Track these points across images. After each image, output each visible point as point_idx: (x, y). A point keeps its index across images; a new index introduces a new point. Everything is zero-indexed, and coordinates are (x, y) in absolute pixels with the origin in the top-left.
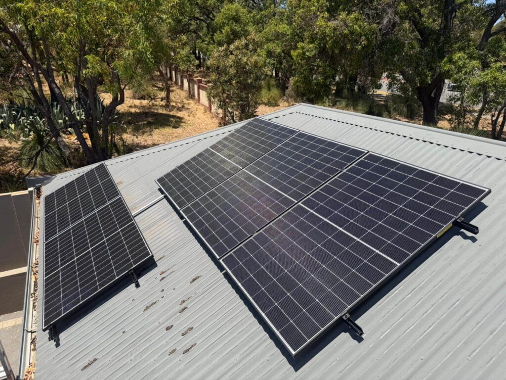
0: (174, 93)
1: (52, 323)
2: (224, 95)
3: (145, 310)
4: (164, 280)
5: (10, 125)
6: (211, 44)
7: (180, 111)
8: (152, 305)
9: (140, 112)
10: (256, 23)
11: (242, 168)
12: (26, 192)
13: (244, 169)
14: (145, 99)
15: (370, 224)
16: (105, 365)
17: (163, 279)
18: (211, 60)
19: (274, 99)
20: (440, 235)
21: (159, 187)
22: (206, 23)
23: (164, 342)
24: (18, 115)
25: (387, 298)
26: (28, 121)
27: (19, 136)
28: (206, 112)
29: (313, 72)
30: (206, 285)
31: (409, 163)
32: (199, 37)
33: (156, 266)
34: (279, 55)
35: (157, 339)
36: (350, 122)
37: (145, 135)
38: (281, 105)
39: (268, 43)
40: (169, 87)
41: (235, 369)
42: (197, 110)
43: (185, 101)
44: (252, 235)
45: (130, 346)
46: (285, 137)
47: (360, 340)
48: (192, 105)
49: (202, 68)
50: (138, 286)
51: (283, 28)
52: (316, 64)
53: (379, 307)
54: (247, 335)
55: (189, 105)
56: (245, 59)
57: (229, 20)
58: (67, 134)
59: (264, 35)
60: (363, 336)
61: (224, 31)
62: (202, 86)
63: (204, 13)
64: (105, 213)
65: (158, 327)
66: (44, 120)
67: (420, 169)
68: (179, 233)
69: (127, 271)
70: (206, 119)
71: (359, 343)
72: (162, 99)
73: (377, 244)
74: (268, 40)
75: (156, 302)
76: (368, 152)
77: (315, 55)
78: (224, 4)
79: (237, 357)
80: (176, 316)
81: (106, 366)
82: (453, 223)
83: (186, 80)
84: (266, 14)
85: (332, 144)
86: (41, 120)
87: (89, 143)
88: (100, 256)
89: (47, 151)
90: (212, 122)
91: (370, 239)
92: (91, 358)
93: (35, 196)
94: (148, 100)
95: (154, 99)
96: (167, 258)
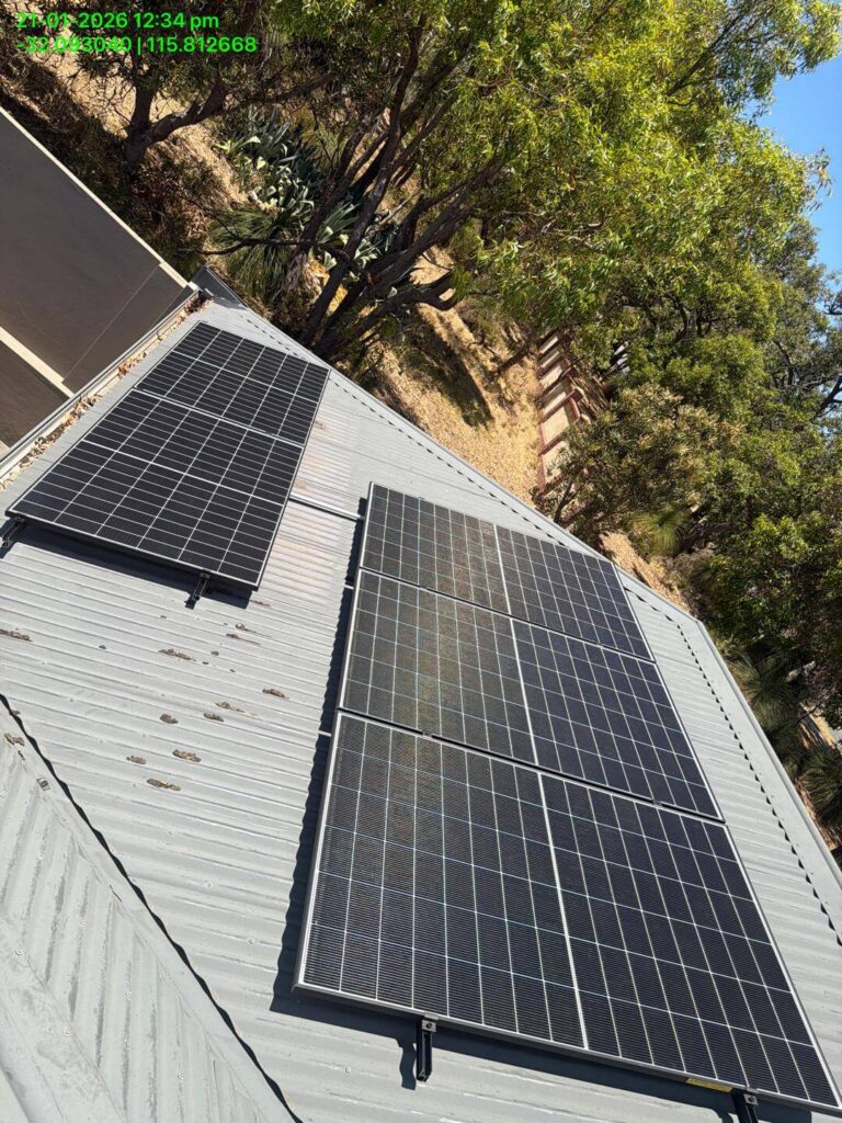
0: (521, 369)
1: (28, 516)
2: (592, 460)
3: (163, 651)
4: (234, 641)
5: (260, 158)
6: (656, 364)
7: (501, 405)
8: (180, 656)
9: (446, 343)
10: (757, 409)
11: (510, 613)
12: (182, 282)
13: (511, 619)
14: (471, 331)
15: (609, 935)
16: (31, 662)
17: (233, 636)
18: (635, 392)
19: (652, 545)
20: (694, 1083)
21: (366, 497)
22: (685, 326)
23: (140, 731)
24: (284, 157)
25: (512, 1073)
26: (289, 181)
27: (253, 186)
28: (533, 447)
29: (761, 581)
30: (279, 721)
31: (765, 912)
32: (649, 333)
33: (244, 606)
34: (738, 497)
35: (135, 714)
36: (742, 739)
37: (415, 383)
38: (652, 564)
39: (741, 460)
40: (526, 354)
41: (193, 895)
42: (523, 430)
43: (523, 399)
44: (420, 733)
45: (90, 678)
46: (624, 645)
47: (409, 1083)
48: (526, 414)
49: (601, 379)
50: (190, 604)
51: (791, 466)
52: (778, 577)
53: (488, 1071)
54: (259, 868)
55: (522, 410)
56: (683, 449)
57: (724, 362)
58: (317, 259)
59: (749, 444)
60: (419, 1084)
61: (696, 368)
62: (572, 405)
63: (699, 312)
64: (257, 446)
65: (157, 699)
66: (312, 203)
67: (772, 944)
68: (324, 598)
69: (201, 568)
70: (522, 458)
71: (403, 1086)
72: (495, 359)
73: (588, 978)
74: (746, 458)
75: (188, 659)
76: (723, 822)
77: (793, 561)
78: (744, 332)
79: (212, 881)
80: (194, 713)
81: (30, 666)
82: (735, 1089)
83: (560, 371)
84: (788, 415)
85: (680, 743)
86: (307, 198)
87: (334, 306)
88: (187, 500)
89: (266, 252)
90: (525, 473)
91: (584, 955)
92: (22, 628)
93: (188, 302)
94: (476, 336)
95: (485, 346)
96: (269, 613)
